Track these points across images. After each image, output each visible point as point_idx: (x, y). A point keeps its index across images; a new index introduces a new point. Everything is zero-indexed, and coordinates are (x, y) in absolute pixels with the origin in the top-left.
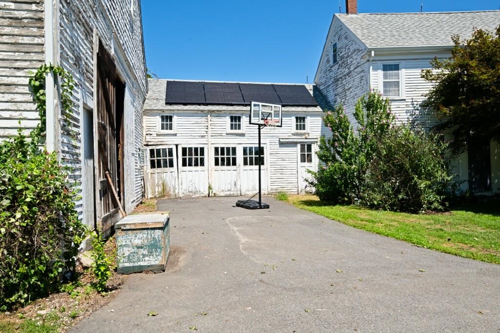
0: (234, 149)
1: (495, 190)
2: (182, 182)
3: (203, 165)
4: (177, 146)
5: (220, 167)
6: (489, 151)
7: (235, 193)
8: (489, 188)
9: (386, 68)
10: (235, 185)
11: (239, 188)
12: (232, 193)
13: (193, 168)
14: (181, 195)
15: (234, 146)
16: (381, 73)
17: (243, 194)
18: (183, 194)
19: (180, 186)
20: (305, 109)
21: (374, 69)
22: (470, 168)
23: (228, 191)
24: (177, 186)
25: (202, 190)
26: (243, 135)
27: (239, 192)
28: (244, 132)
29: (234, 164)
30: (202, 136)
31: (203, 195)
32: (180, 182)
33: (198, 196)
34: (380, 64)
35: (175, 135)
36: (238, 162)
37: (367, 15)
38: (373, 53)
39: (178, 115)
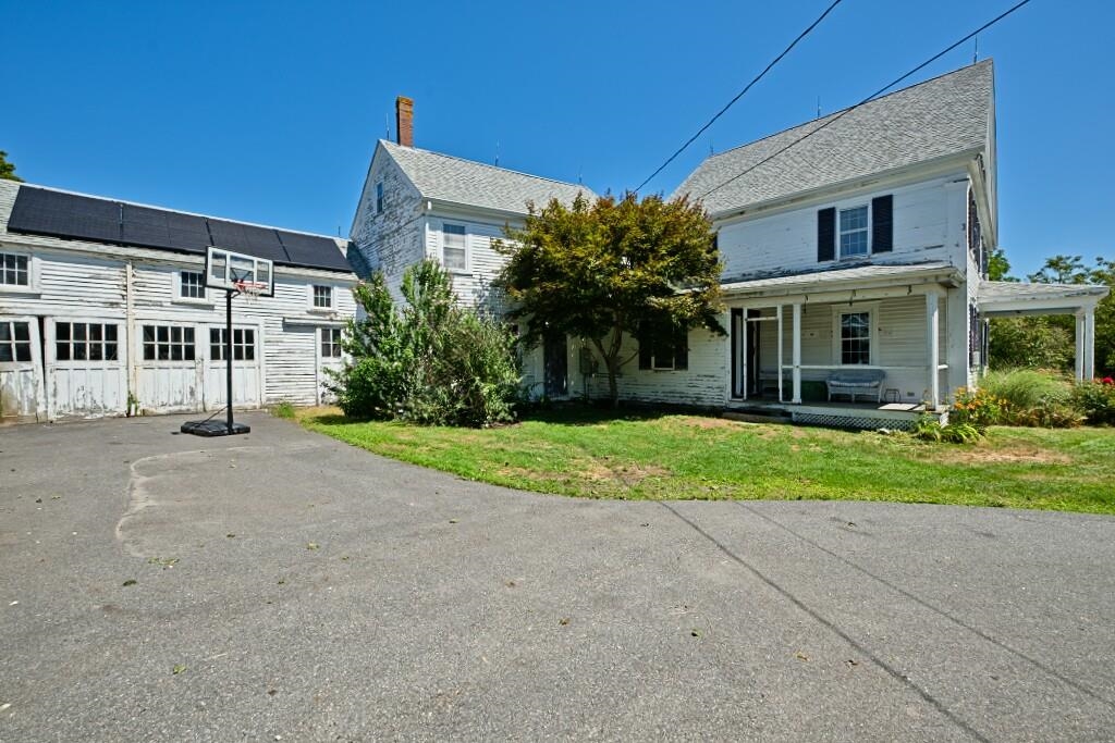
0: (190, 333)
1: (571, 394)
2: (55, 390)
3: (115, 358)
4: (41, 319)
5: (156, 362)
6: (566, 346)
7: (192, 408)
8: (565, 392)
9: (447, 229)
10: (192, 393)
11: (200, 399)
12: (184, 408)
13: (88, 364)
14: (52, 417)
15: (189, 325)
16: (440, 235)
17: (209, 407)
18: (59, 413)
19: (51, 400)
20: (330, 275)
21: (432, 228)
22: (546, 367)
23: (176, 404)
24: (41, 399)
25: (111, 405)
26: (210, 307)
27: (200, 407)
28: (212, 303)
29: (190, 355)
30: (112, 304)
31: (115, 414)
32: (50, 390)
33: (99, 416)
34: (440, 222)
35: (37, 296)
36: (198, 353)
37: (427, 153)
38: (430, 205)
39: (44, 257)
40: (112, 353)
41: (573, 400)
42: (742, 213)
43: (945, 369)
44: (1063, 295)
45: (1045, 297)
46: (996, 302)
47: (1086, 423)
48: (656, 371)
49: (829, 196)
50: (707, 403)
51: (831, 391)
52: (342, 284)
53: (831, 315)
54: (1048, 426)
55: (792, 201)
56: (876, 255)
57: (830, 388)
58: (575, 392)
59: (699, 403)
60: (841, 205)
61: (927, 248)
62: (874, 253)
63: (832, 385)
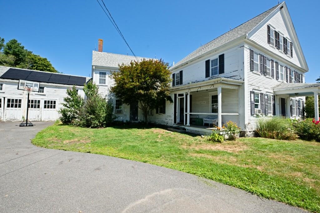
0: (39, 102)
1: (139, 120)
2: (6, 114)
3: (20, 107)
4: (4, 98)
7: (38, 120)
8: (137, 120)
9: (100, 73)
10: (38, 116)
11: (40, 118)
12: (36, 120)
14: (5, 121)
15: (39, 100)
16: (98, 75)
17: (42, 120)
18: (6, 120)
19: (5, 117)
20: (78, 86)
21: (95, 73)
23: (34, 119)
24: (2, 116)
25: (18, 119)
26: (45, 95)
27: (40, 120)
28: (45, 94)
29: (39, 107)
30: (21, 94)
31: (19, 121)
32: (5, 114)
33: (15, 121)
35: (4, 93)
36: (40, 106)
38: (94, 67)
39: (6, 84)
40: (20, 106)
41: (139, 122)
42: (187, 63)
43: (238, 115)
44: (304, 87)
45: (297, 88)
46: (280, 91)
47: (299, 138)
48: (159, 114)
49: (208, 56)
50: (169, 125)
51: (204, 122)
52: (81, 89)
53: (209, 96)
54: (280, 139)
55: (199, 58)
56: (220, 75)
57: (204, 121)
58: (140, 120)
59: (167, 125)
60: (211, 59)
61: (233, 71)
62: (219, 74)
63: (204, 120)
